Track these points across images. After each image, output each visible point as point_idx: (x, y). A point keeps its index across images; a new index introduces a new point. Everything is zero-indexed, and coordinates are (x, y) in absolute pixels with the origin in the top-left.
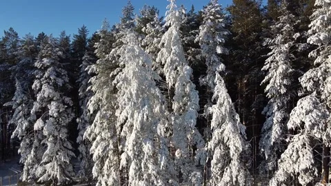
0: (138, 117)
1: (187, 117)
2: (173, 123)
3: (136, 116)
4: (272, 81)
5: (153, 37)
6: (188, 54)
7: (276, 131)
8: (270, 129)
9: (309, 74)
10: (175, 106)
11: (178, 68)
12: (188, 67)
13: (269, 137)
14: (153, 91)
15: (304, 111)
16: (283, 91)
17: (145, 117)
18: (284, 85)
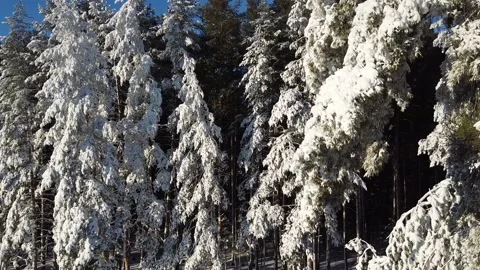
0: (73, 110)
3: (71, 108)
4: (251, 78)
7: (257, 136)
8: (251, 136)
9: (290, 66)
10: (128, 111)
11: (134, 59)
12: (148, 57)
15: (286, 103)
16: (264, 89)
17: (85, 108)
18: (265, 81)
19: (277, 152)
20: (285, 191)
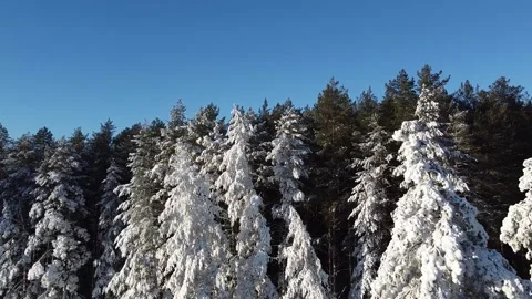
0: (191, 265)
1: (255, 262)
2: (236, 270)
3: (188, 263)
4: (360, 215)
5: (211, 152)
6: (258, 173)
8: (361, 277)
10: (240, 247)
11: (244, 198)
12: (257, 197)
13: (359, 288)
14: (211, 229)
16: (373, 228)
17: (201, 264)
18: (375, 221)
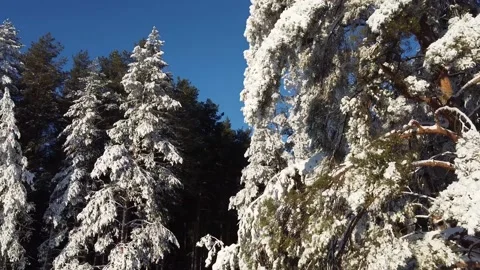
4: (76, 128)
7: (73, 189)
8: (66, 187)
9: (119, 124)
15: (111, 157)
16: (88, 142)
18: (90, 135)
19: (96, 206)
20: (98, 248)
